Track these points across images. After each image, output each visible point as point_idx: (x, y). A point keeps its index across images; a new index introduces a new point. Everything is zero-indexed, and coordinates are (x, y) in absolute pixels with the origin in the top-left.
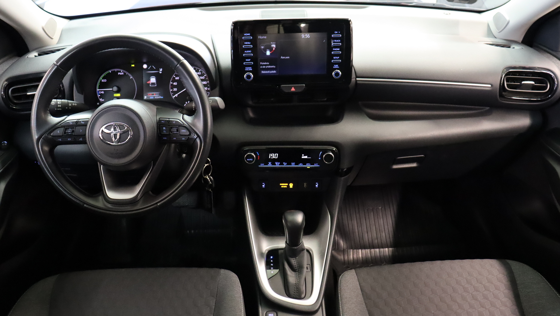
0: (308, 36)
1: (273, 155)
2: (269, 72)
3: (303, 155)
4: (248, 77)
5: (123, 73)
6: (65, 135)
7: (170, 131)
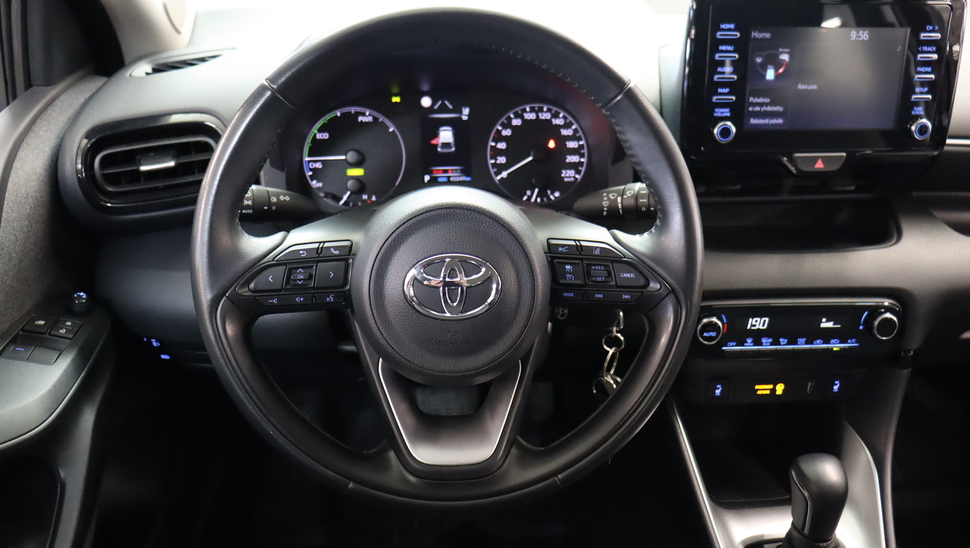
0: (865, 35)
1: (756, 321)
2: (766, 121)
3: (824, 320)
4: (725, 132)
5: (370, 119)
6: (289, 287)
7: (588, 274)
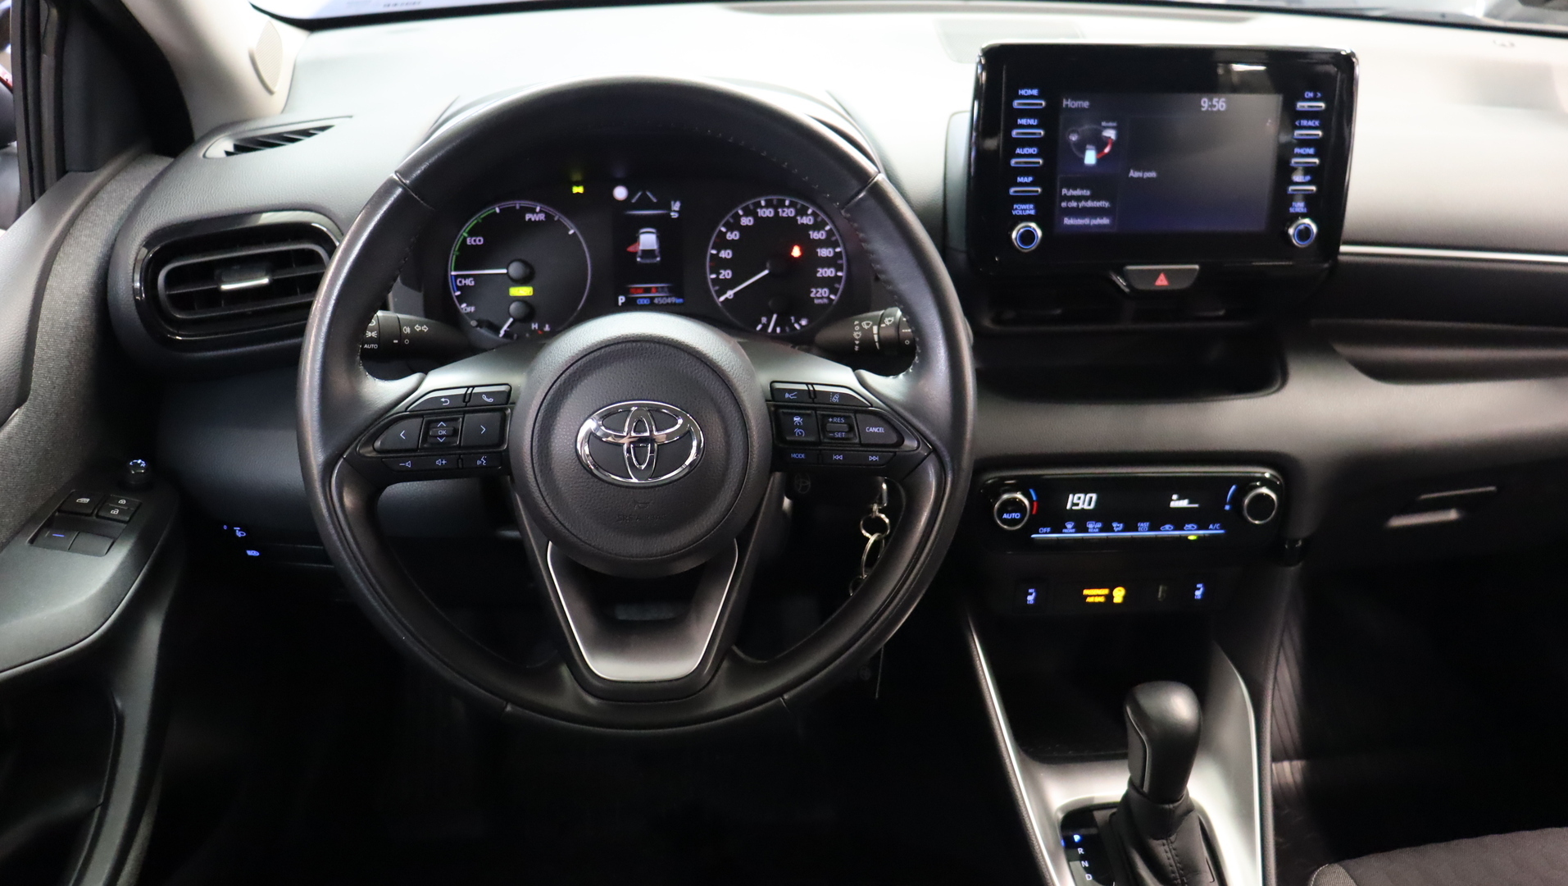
0: (1221, 103)
1: (1079, 498)
2: (1086, 221)
3: (1175, 497)
4: (1028, 236)
5: (542, 217)
6: (428, 446)
7: (822, 428)
